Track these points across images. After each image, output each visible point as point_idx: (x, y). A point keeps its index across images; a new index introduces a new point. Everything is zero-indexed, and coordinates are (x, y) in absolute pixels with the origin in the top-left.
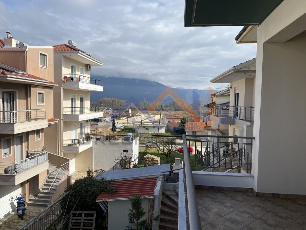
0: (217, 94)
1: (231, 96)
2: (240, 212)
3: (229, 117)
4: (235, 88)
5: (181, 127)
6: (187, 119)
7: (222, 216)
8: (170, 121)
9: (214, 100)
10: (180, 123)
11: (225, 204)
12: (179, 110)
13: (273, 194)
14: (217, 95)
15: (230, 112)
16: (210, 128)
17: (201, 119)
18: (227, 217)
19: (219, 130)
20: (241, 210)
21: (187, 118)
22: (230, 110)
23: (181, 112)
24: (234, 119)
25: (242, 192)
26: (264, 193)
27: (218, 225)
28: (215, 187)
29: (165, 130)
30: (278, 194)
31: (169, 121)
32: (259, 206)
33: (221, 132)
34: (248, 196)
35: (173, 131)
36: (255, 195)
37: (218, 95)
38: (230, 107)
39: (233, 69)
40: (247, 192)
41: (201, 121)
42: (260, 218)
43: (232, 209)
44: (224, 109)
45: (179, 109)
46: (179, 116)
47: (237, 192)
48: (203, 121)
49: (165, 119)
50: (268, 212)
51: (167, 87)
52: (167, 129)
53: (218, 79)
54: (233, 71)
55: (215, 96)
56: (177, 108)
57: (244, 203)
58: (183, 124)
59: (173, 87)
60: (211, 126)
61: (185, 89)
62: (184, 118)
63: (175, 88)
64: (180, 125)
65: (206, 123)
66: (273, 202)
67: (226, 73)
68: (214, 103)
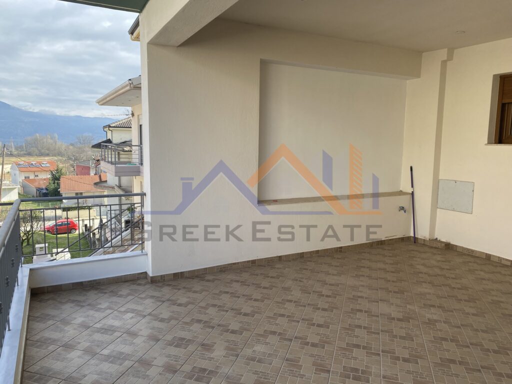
0: (114, 125)
1: (133, 129)
2: (122, 312)
3: (132, 165)
4: (138, 116)
5: (52, 187)
6: (63, 171)
7: (89, 327)
8: (29, 177)
9: (109, 137)
10: (51, 179)
11: (99, 306)
12: (48, 155)
13: (174, 274)
14: (113, 127)
15: (134, 156)
16: (105, 184)
17: (91, 170)
18: (98, 326)
19: (120, 187)
20: (123, 309)
21: (64, 169)
22: (133, 151)
23: (52, 158)
24: (139, 167)
25: (131, 281)
26: (161, 276)
27: (79, 343)
28: (85, 282)
29: (19, 194)
30: (181, 273)
31: (25, 177)
32: (152, 297)
33: (123, 190)
34: (139, 284)
35: (35, 195)
36: (149, 280)
37: (115, 127)
38: (134, 148)
39: (127, 83)
40: (138, 279)
41: (92, 173)
42: (150, 314)
43: (109, 311)
44: (126, 151)
45: (47, 152)
46: (48, 165)
47: (122, 283)
48: (94, 172)
49: (17, 172)
50: (164, 302)
51: (18, 109)
52: (22, 192)
53: (108, 99)
54: (128, 88)
55: (110, 129)
56: (43, 151)
57: (130, 297)
58: (56, 182)
59: (31, 110)
60: (106, 181)
61: (58, 114)
62: (57, 170)
63: (35, 111)
64: (50, 183)
65: (100, 176)
66: (174, 286)
67: (120, 90)
68: (109, 141)
